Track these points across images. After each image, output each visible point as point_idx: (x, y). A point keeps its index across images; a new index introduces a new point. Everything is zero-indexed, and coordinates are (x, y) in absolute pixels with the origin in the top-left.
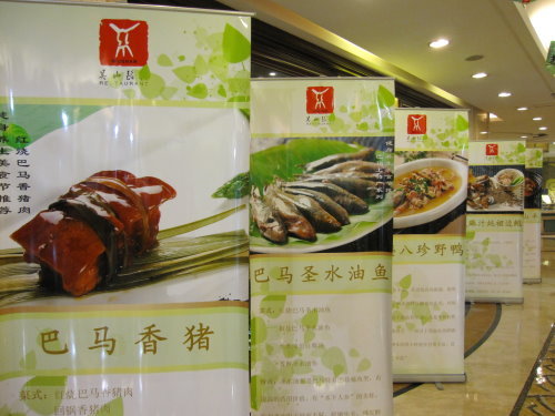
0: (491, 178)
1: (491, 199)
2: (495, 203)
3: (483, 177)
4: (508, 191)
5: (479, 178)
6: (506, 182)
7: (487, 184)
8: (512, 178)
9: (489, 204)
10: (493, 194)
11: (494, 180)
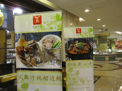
0: (38, 43)
1: (39, 59)
2: (41, 62)
3: (32, 41)
4: (51, 53)
5: (29, 42)
6: (49, 46)
7: (35, 47)
8: (52, 42)
9: (37, 63)
10: (40, 55)
11: (40, 43)
